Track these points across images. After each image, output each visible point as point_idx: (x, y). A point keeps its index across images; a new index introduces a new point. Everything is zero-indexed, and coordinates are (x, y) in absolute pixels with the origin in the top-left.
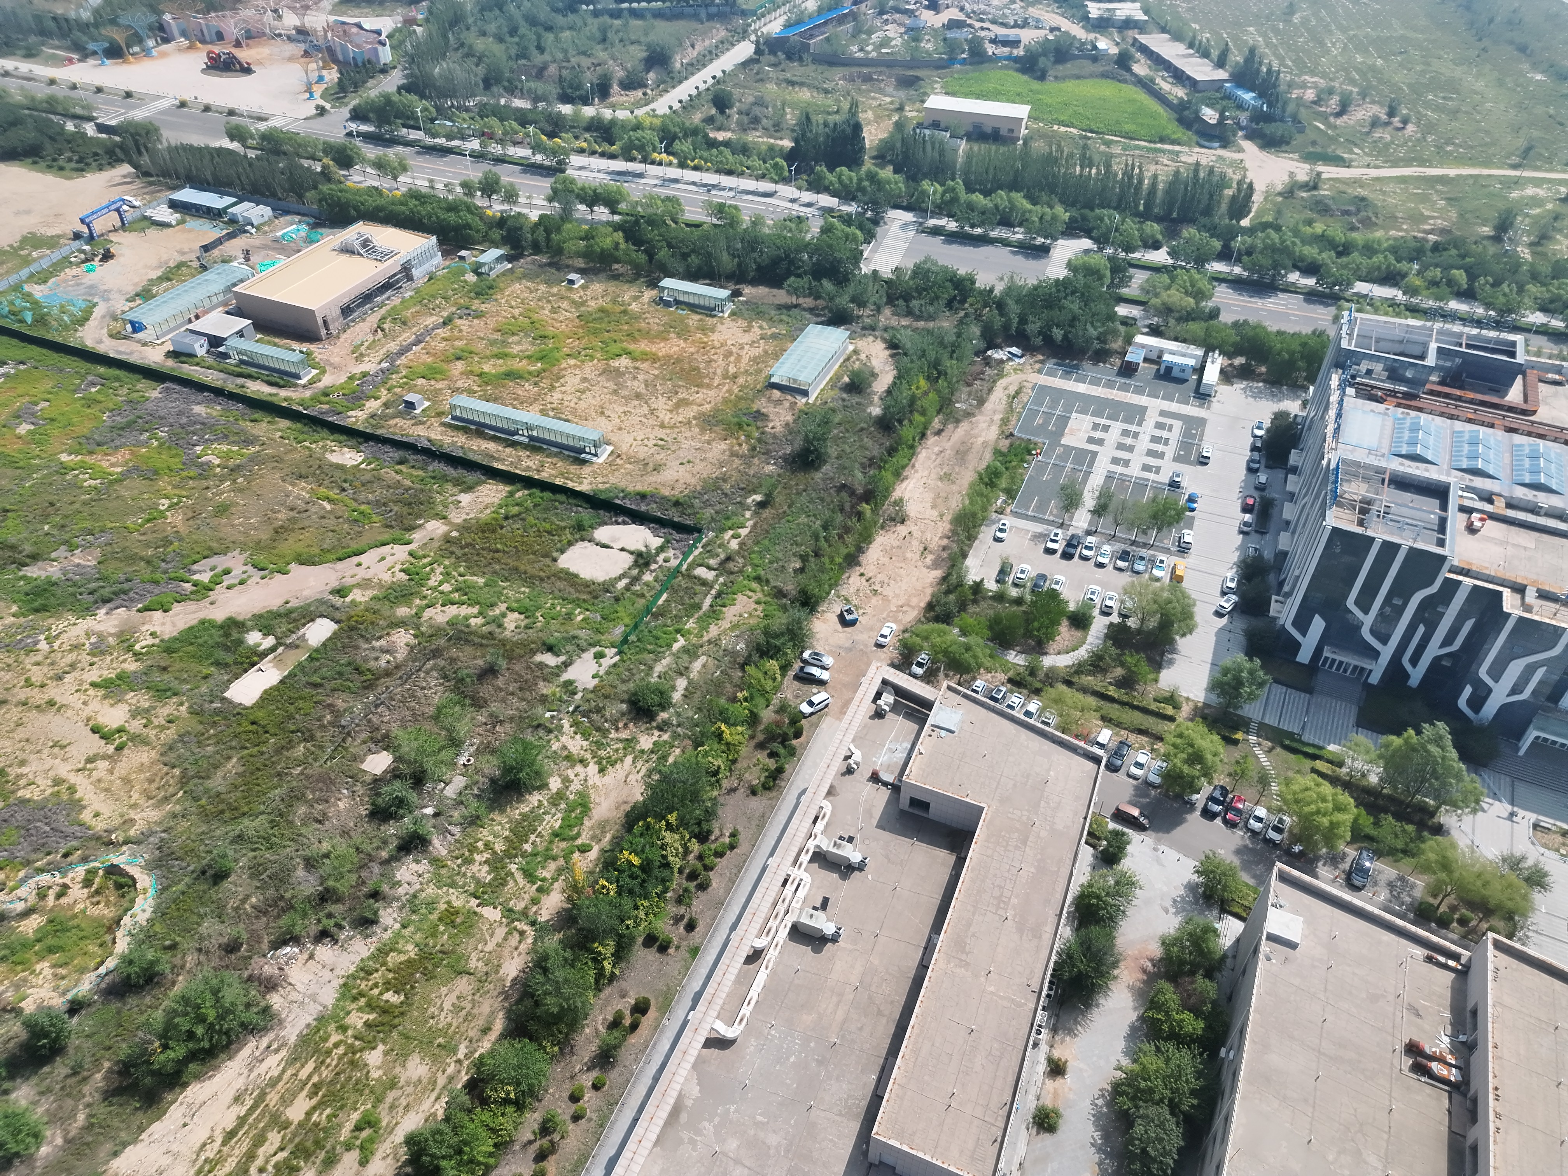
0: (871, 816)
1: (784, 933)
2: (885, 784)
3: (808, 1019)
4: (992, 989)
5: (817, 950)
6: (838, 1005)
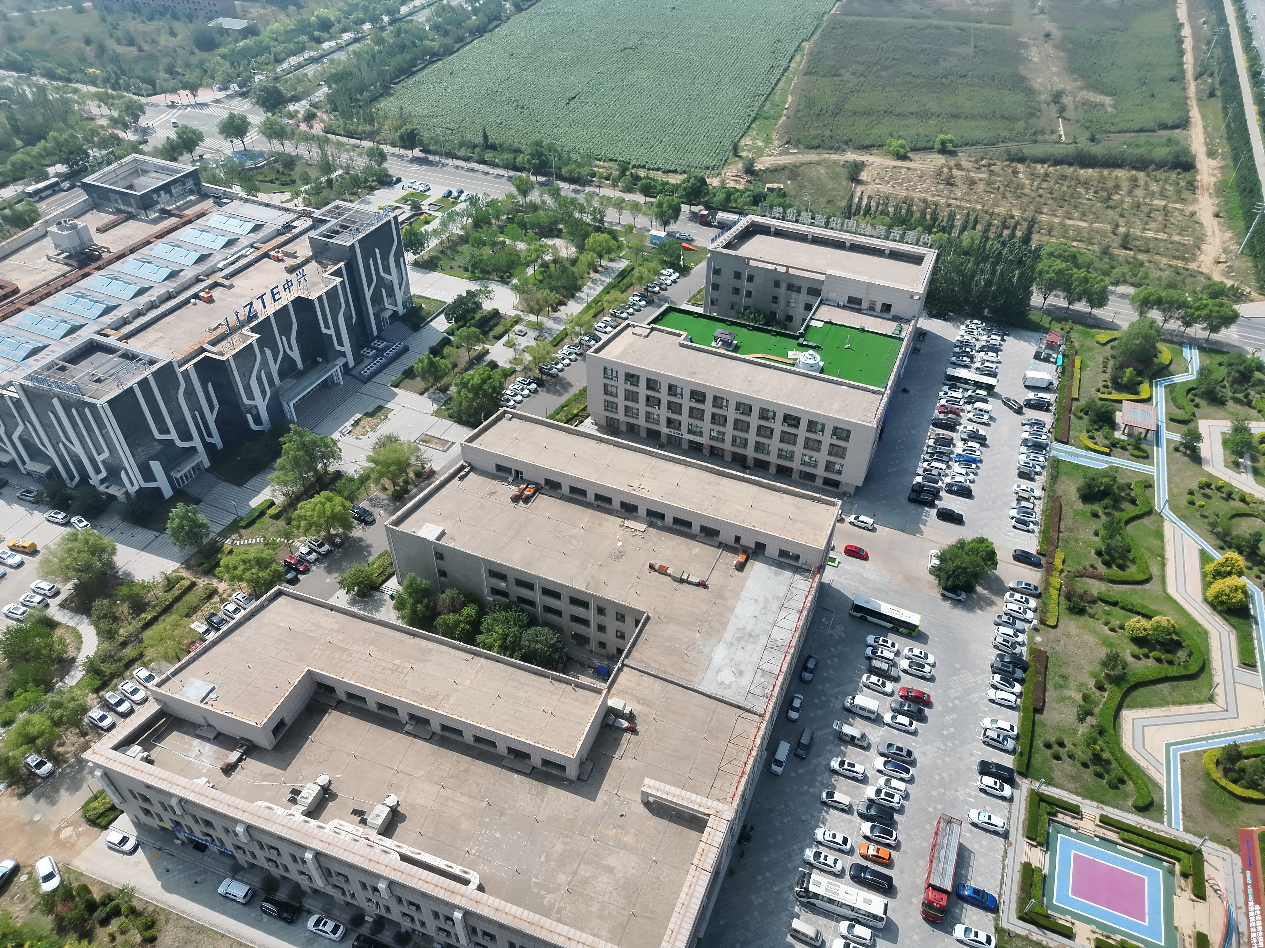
0: (273, 774)
1: (386, 841)
2: (240, 760)
3: (465, 824)
4: (468, 682)
5: (402, 818)
6: (455, 801)
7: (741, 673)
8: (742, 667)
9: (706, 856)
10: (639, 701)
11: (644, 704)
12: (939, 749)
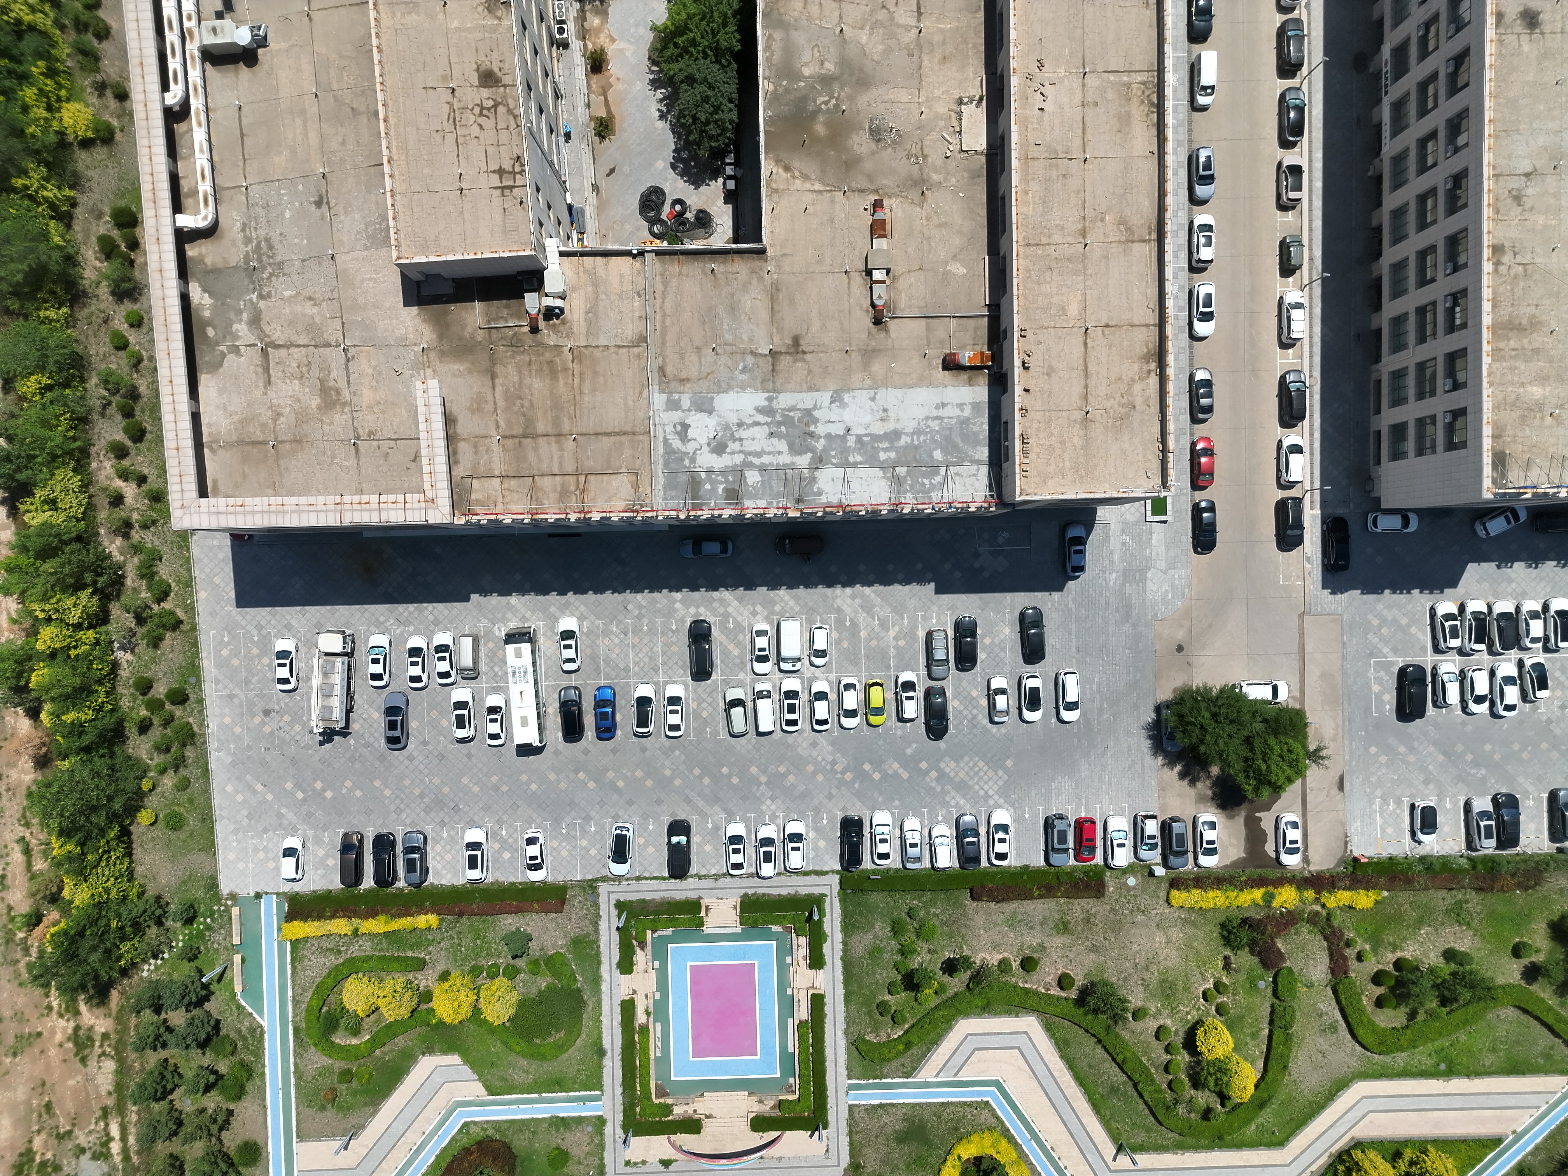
1: (195, 67)
3: (280, 160)
4: (456, 23)
6: (305, 126)
7: (719, 448)
8: (733, 446)
9: (361, 510)
10: (592, 311)
11: (589, 323)
12: (834, 763)
